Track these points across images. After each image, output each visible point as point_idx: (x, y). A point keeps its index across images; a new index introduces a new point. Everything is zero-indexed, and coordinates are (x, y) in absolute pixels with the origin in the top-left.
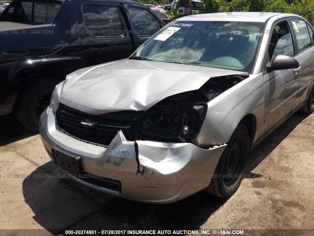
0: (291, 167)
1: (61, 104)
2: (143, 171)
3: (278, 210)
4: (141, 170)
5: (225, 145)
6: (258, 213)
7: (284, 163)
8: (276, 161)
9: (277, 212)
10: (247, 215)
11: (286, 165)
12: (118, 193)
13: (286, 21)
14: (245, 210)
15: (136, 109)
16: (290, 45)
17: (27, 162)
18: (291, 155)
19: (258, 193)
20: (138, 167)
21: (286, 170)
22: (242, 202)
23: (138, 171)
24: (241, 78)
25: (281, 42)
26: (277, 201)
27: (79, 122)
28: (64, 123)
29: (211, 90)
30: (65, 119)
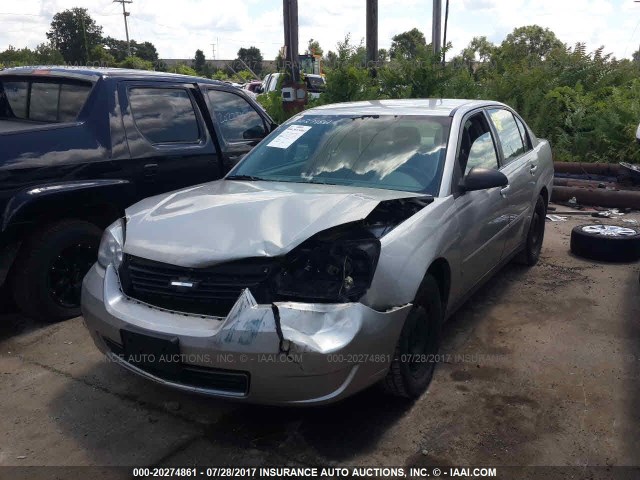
0: (509, 347)
1: (126, 256)
2: (289, 349)
3: (498, 410)
4: (286, 348)
5: (409, 305)
6: (466, 417)
7: (498, 343)
8: (484, 340)
9: (495, 412)
10: (449, 419)
11: (502, 345)
12: (243, 394)
13: (482, 113)
14: (446, 413)
15: (268, 255)
16: (490, 151)
17: (46, 372)
18: (507, 330)
19: (463, 389)
20: (281, 344)
21: (503, 352)
22: (439, 404)
23: (281, 350)
24: (422, 203)
25: (477, 146)
26: (493, 397)
27: (169, 283)
28: (135, 288)
29: (378, 224)
30: (136, 280)
